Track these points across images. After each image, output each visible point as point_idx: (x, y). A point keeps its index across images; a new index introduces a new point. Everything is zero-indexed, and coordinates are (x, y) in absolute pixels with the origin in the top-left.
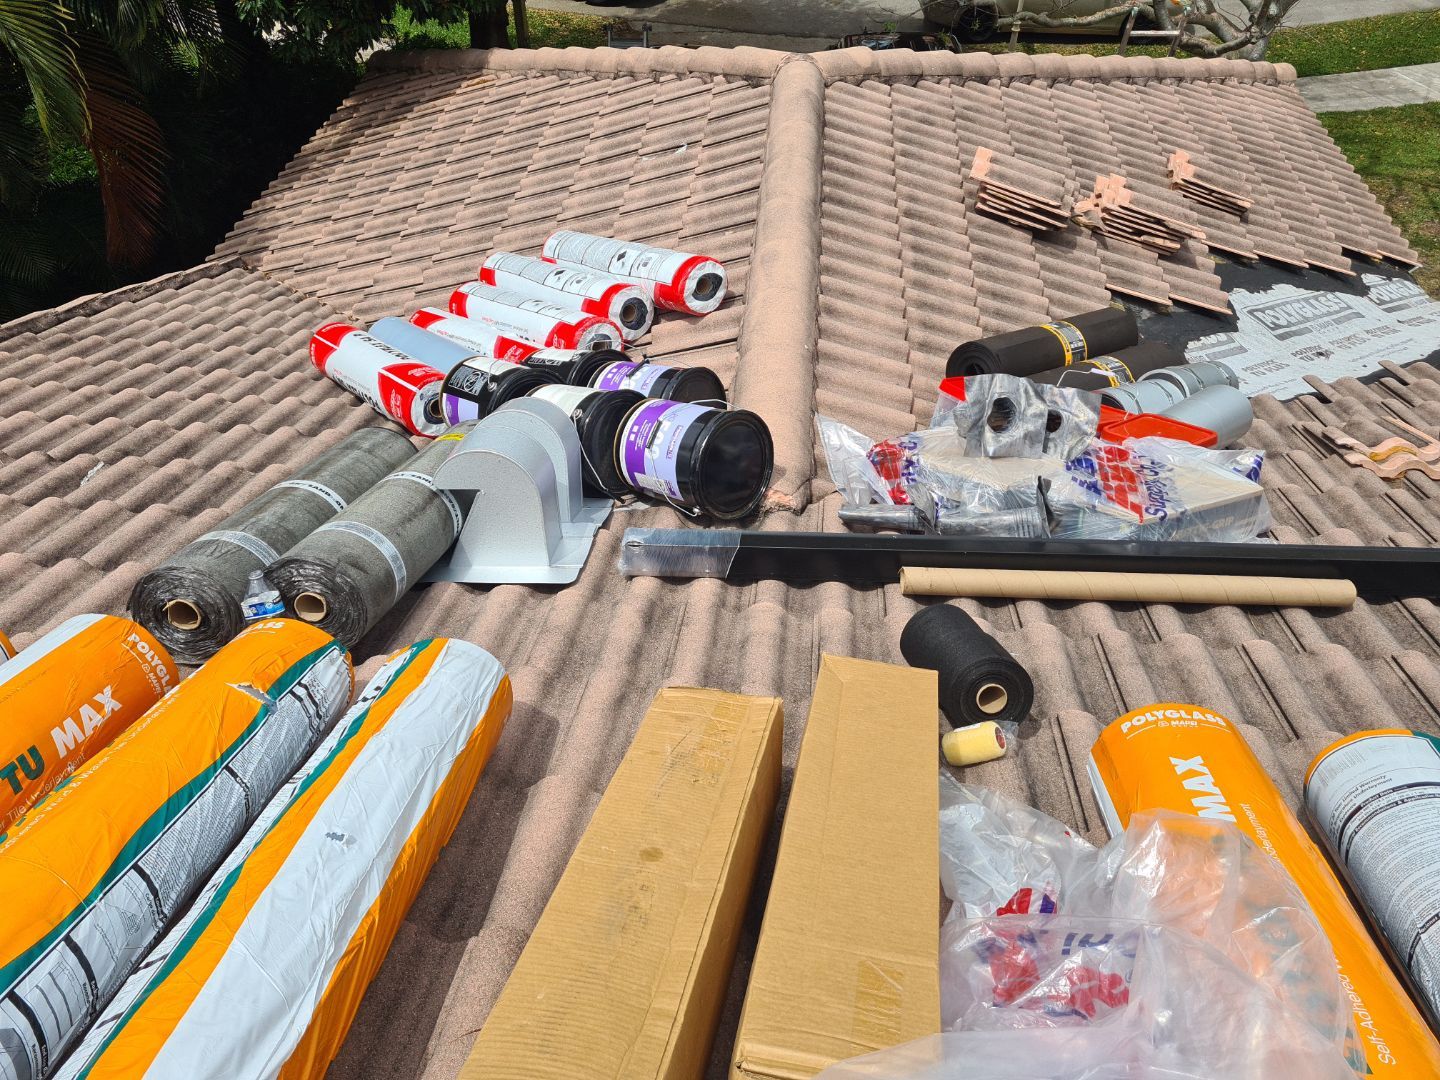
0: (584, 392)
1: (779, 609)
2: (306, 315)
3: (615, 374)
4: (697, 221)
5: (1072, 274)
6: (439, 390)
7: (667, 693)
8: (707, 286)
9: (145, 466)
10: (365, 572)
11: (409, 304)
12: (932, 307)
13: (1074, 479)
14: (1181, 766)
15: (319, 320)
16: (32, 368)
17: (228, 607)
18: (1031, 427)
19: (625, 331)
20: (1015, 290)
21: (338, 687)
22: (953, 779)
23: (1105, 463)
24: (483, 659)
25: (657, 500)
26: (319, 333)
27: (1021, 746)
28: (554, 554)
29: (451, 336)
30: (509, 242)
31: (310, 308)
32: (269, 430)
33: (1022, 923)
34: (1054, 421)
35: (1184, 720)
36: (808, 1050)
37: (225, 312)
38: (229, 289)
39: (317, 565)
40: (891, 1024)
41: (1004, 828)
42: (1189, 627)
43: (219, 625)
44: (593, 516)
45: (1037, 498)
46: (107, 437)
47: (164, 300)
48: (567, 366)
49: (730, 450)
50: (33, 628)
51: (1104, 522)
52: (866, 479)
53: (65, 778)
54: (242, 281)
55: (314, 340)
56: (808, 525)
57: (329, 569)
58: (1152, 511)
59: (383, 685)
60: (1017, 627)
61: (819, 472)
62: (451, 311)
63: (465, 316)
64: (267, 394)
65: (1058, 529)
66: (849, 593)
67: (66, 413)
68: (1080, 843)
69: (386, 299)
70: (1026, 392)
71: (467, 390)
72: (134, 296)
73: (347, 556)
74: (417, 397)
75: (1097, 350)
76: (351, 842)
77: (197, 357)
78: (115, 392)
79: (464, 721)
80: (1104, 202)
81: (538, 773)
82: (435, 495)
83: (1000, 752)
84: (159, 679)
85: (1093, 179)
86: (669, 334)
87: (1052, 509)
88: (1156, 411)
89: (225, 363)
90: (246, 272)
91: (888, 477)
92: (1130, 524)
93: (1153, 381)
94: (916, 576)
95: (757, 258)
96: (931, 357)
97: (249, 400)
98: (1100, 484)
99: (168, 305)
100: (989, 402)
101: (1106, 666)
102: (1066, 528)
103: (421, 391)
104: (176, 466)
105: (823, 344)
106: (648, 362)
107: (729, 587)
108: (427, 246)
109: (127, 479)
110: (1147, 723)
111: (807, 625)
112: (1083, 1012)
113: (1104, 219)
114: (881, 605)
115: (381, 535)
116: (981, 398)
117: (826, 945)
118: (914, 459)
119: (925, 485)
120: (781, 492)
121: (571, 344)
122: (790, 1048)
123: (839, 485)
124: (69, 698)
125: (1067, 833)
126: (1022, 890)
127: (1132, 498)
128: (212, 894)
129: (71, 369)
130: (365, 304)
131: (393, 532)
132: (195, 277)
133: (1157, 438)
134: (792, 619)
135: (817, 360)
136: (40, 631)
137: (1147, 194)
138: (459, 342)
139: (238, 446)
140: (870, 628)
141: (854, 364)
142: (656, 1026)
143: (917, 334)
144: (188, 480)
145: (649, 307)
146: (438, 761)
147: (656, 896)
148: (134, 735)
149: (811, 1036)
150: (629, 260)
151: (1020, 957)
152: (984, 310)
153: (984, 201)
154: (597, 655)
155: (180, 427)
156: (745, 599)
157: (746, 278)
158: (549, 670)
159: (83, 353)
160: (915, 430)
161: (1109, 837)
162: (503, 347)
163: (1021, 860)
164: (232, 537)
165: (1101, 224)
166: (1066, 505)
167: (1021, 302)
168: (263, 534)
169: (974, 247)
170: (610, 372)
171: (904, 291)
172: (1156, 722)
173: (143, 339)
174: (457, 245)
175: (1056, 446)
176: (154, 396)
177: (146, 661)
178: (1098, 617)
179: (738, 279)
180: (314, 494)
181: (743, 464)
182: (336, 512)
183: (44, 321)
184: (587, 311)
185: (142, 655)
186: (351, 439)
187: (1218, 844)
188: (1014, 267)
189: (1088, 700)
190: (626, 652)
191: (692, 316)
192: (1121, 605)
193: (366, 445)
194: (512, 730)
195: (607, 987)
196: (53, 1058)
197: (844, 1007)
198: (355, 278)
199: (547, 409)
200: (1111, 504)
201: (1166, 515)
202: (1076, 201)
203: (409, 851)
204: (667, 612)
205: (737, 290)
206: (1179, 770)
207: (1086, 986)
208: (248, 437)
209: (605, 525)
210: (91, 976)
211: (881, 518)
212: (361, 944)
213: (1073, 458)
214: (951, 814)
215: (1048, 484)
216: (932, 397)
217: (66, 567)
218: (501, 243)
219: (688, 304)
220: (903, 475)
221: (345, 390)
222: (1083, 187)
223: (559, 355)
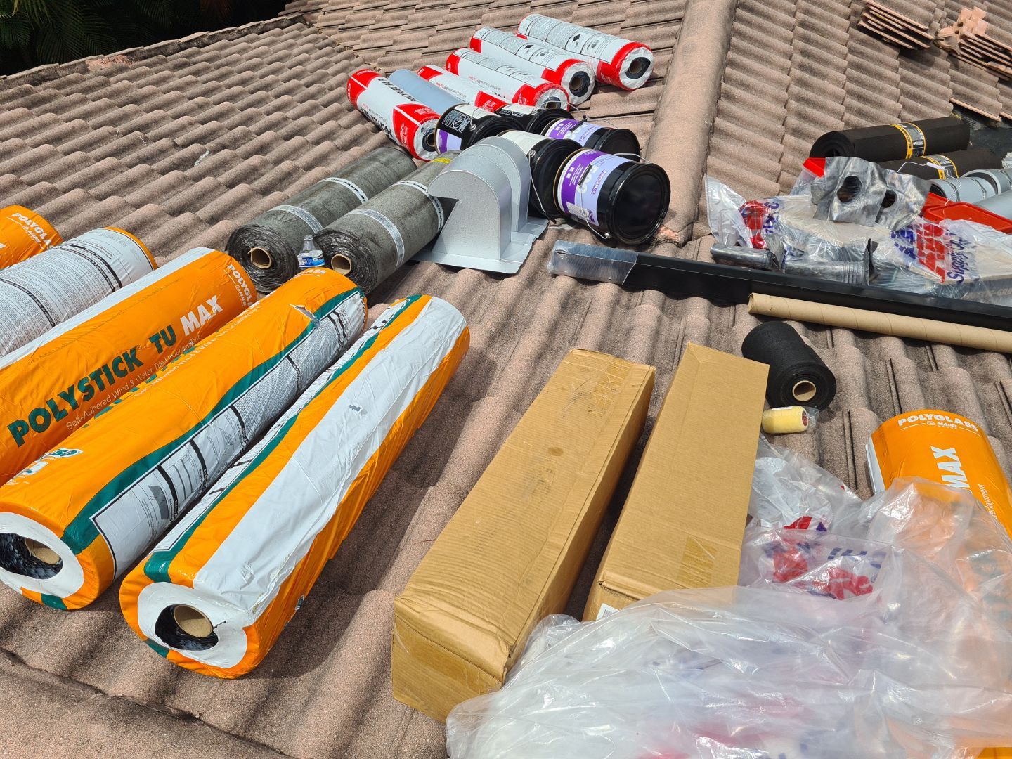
0: (538, 138)
1: (658, 311)
2: (345, 62)
3: (561, 127)
4: (637, 15)
5: (925, 88)
6: (435, 126)
7: (576, 352)
8: (639, 66)
9: (235, 157)
10: (379, 246)
11: (417, 61)
12: (808, 102)
13: (897, 245)
14: (938, 453)
15: (353, 67)
16: (163, 80)
17: (289, 258)
18: (870, 202)
19: (572, 96)
20: (876, 95)
21: (357, 318)
22: (766, 440)
23: (923, 236)
24: (453, 313)
25: (579, 224)
26: (355, 76)
27: (818, 427)
28: (504, 253)
29: (446, 88)
30: (493, 20)
31: (347, 58)
32: (317, 143)
33: (802, 534)
34: (889, 199)
35: (948, 423)
36: (647, 582)
37: (290, 54)
38: (294, 37)
39: (349, 236)
40: (704, 578)
41: (797, 477)
42: (962, 364)
43: (283, 269)
44: (534, 230)
45: (864, 255)
46: (212, 134)
47: (249, 42)
48: (527, 118)
49: (637, 195)
50: (166, 254)
51: (913, 280)
52: (735, 227)
53: (188, 349)
54: (302, 33)
55: (351, 81)
56: (687, 254)
57: (355, 240)
58: (953, 275)
59: (388, 320)
60: (830, 346)
61: (700, 219)
62: (447, 69)
63: (457, 74)
64: (317, 117)
65: (875, 281)
66: (710, 307)
67: (185, 114)
68: (850, 495)
69: (400, 56)
70: (873, 174)
71: (454, 128)
72: (230, 36)
73: (369, 233)
74: (419, 130)
75: (933, 149)
76: (363, 413)
77: (271, 85)
78: (217, 104)
79: (438, 351)
80: (964, 30)
81: (480, 395)
82: (428, 199)
83: (803, 428)
84: (245, 297)
85: (959, 11)
86: (604, 102)
87: (874, 265)
88: (971, 202)
89: (289, 92)
90: (305, 27)
91: (752, 227)
92: (933, 283)
93: (974, 178)
94: (761, 301)
95: (679, 49)
96: (801, 141)
97: (304, 120)
98: (916, 250)
99: (252, 45)
100: (842, 178)
101: (892, 382)
102: (882, 280)
103: (422, 126)
104: (256, 160)
105: (719, 121)
106: (586, 121)
107: (624, 292)
108: (433, 18)
109: (223, 165)
110: (919, 421)
111: (675, 325)
112: (836, 596)
113: (960, 45)
114: (731, 319)
115: (390, 222)
116: (836, 174)
117: (666, 524)
118: (775, 216)
119: (780, 236)
120: (670, 229)
121: (531, 103)
122: (635, 579)
123: (713, 229)
124: (191, 300)
125: (843, 487)
126: (804, 517)
127: (939, 264)
128: (279, 429)
129: (189, 84)
130: (386, 59)
131: (399, 221)
132: (271, 26)
133: (967, 222)
134: (666, 319)
135: (713, 133)
136: (170, 257)
137: (1000, 27)
138: (451, 93)
139: (295, 152)
140: (721, 333)
141: (740, 139)
142: (549, 552)
143: (793, 121)
144: (263, 170)
145: (592, 80)
146: (420, 373)
147: (556, 477)
148: (232, 327)
149: (650, 575)
150: (581, 41)
151: (797, 556)
152: (849, 109)
153: (866, 20)
154: (527, 325)
155: (259, 134)
156: (634, 301)
157: (668, 64)
158: (493, 329)
159: (197, 73)
160: (778, 195)
161: (872, 494)
162: (482, 99)
163: (805, 499)
164: (293, 210)
165: (957, 49)
166: (886, 264)
167: (879, 105)
168: (314, 211)
169: (850, 56)
170: (558, 126)
171: (788, 87)
172: (925, 422)
173: (235, 68)
174: (455, 19)
175: (886, 219)
176: (242, 109)
177: (238, 283)
178: (893, 348)
179: (661, 65)
180: (347, 189)
181: (646, 206)
182: (360, 203)
183: (171, 47)
184: (546, 78)
185: (236, 280)
186: (373, 154)
187: (955, 506)
188: (879, 76)
189: (874, 403)
190: (547, 324)
191: (623, 90)
192: (912, 341)
193: (383, 159)
194: (466, 364)
195: (520, 524)
196: (181, 509)
197: (673, 562)
198: (380, 38)
199: (510, 147)
200: (921, 266)
201: (963, 280)
202: (941, 27)
203: (398, 425)
204: (578, 303)
205: (660, 72)
206: (936, 456)
207: (841, 580)
208: (303, 146)
209: (541, 237)
210: (204, 467)
211: (742, 256)
212: (366, 475)
213: (898, 229)
214: (761, 462)
215: (875, 245)
216: (796, 171)
217: (185, 218)
218: (487, 21)
219: (622, 80)
220: (764, 227)
221: (368, 120)
222: (949, 16)
223: (523, 110)
